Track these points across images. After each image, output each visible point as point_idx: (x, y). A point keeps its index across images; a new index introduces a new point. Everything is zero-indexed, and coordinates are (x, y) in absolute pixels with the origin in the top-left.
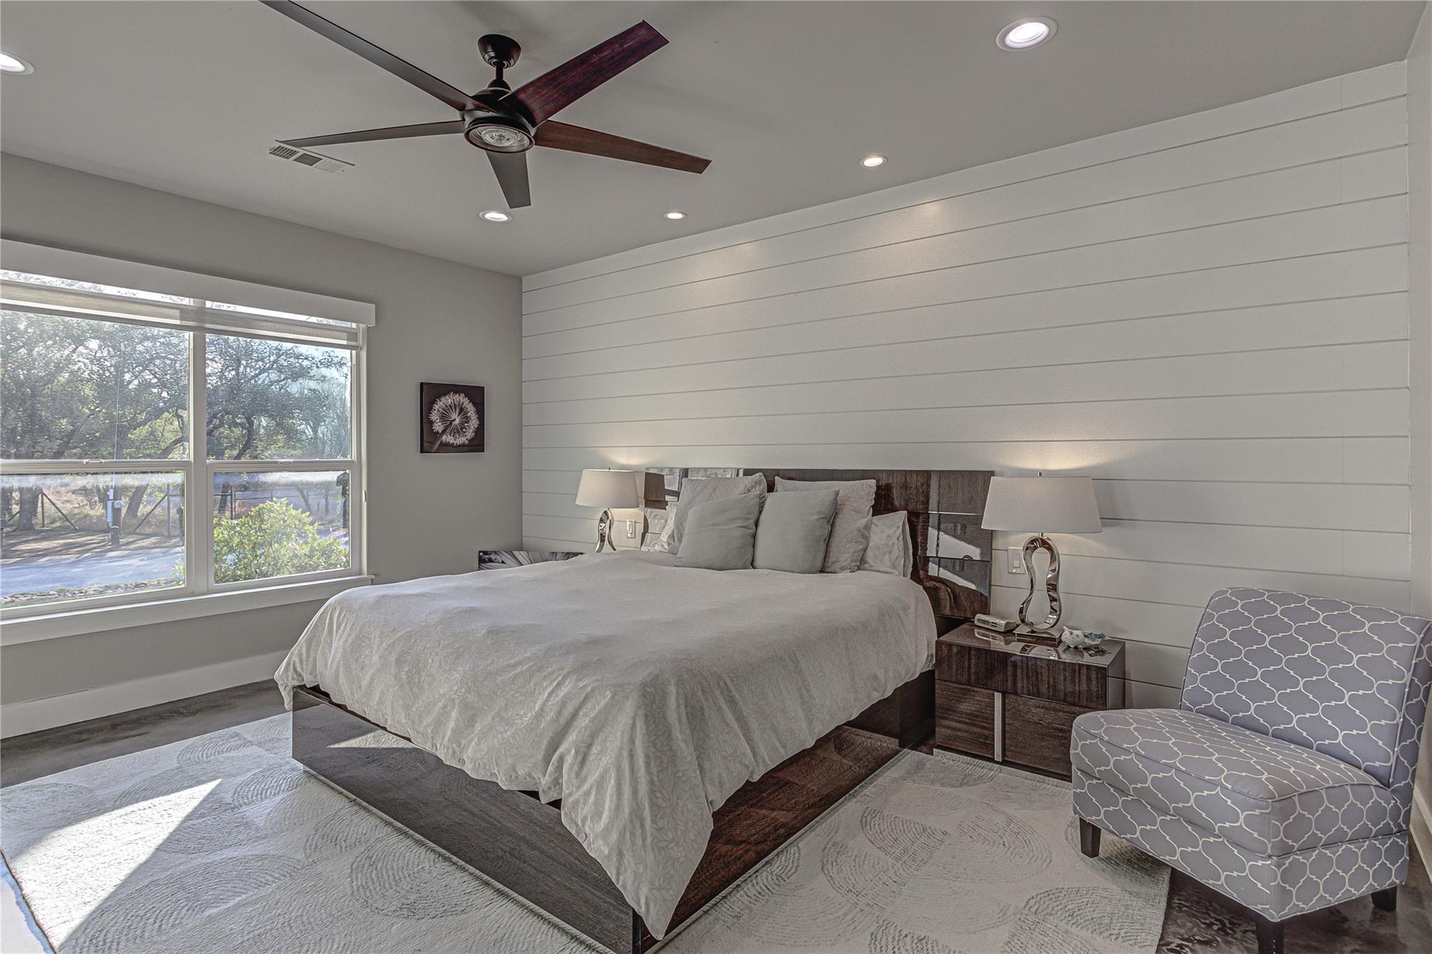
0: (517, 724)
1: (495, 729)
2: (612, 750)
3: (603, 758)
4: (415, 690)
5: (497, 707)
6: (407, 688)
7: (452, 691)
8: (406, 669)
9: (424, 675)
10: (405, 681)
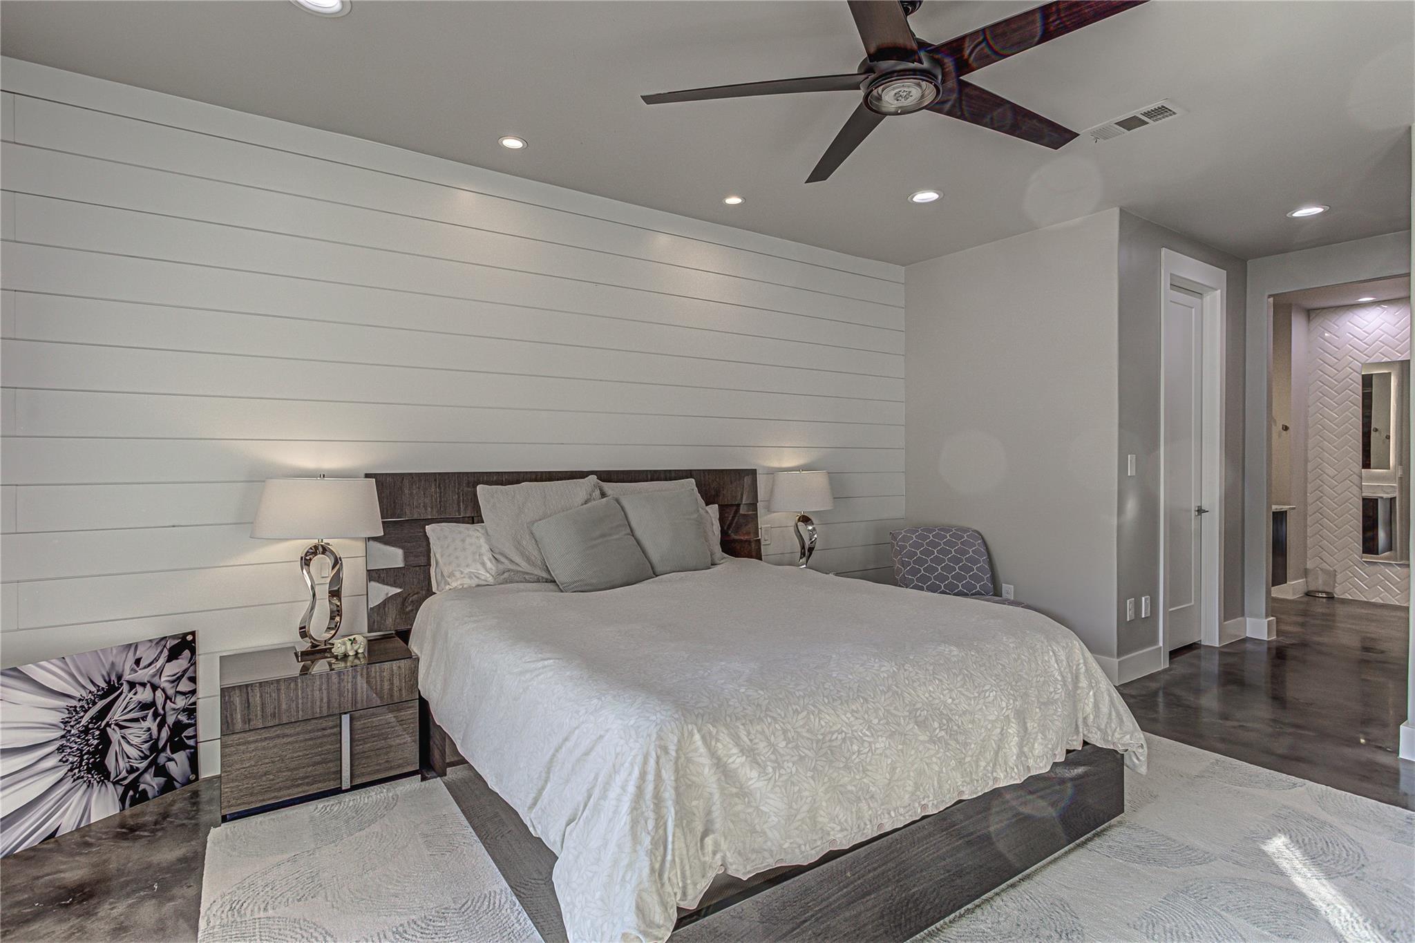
0: (1058, 699)
1: (1048, 716)
2: (1101, 677)
3: (1101, 685)
4: (961, 738)
5: (1033, 699)
6: (952, 743)
7: (1003, 709)
8: (936, 725)
9: (957, 717)
10: (947, 737)
